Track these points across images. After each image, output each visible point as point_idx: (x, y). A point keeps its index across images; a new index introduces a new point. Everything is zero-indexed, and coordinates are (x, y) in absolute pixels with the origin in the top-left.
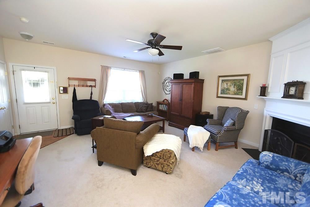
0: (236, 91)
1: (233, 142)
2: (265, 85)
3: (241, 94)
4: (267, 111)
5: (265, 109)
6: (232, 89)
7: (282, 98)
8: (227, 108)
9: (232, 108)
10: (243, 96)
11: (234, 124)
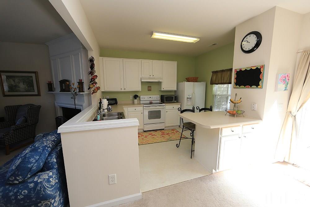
0: (27, 88)
1: (31, 137)
2: (51, 82)
3: (33, 90)
4: (56, 103)
5: (55, 101)
6: (22, 86)
7: (60, 92)
8: (19, 106)
9: (24, 105)
10: (36, 93)
11: (26, 121)
